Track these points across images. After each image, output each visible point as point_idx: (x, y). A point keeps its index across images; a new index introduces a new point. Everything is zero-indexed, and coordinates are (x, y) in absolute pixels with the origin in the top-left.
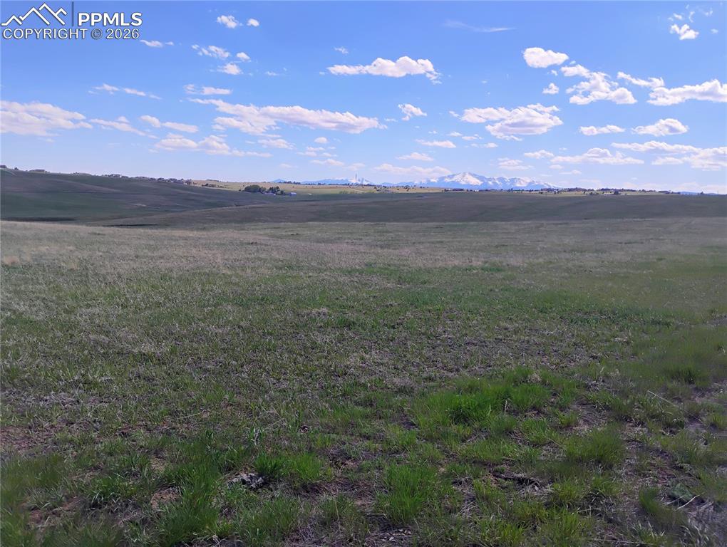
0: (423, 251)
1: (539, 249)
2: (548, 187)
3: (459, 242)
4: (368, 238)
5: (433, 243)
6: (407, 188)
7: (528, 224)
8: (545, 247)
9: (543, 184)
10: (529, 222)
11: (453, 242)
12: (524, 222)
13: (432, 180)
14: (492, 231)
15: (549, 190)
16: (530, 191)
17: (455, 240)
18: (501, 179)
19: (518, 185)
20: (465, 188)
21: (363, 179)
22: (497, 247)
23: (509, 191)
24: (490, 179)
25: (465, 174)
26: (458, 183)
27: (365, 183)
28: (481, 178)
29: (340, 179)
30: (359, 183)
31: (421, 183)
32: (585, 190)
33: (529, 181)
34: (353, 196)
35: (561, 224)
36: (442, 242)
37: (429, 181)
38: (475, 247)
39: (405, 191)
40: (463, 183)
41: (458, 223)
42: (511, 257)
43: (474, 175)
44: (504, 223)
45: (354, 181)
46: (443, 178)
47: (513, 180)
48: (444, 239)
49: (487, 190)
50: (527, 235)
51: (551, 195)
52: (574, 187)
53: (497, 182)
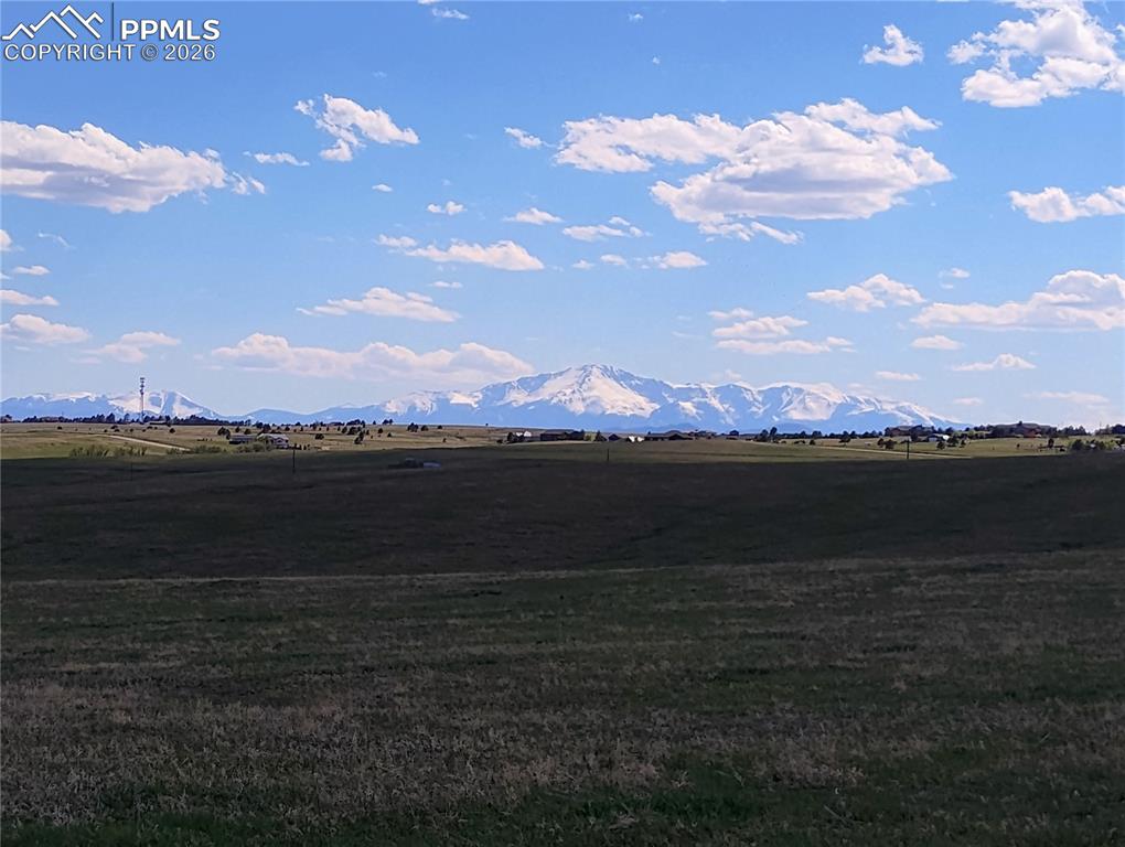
0: (404, 707)
1: (903, 686)
2: (910, 422)
3: (564, 658)
4: (172, 649)
5: (451, 666)
6: (356, 429)
7: (845, 572)
8: (927, 673)
9: (889, 408)
10: (851, 564)
11: (538, 657)
12: (831, 565)
13: (458, 399)
14: (703, 605)
15: (917, 433)
16: (845, 438)
17: (547, 649)
18: (729, 393)
19: (796, 415)
20: (591, 429)
21: (171, 398)
22: (724, 677)
23: (763, 437)
24: (686, 394)
25: (586, 371)
26: (560, 408)
27: (181, 412)
28: (651, 389)
29: (73, 398)
30: (157, 411)
31: (413, 408)
32: (1051, 433)
33: (836, 397)
34: (127, 470)
35: (974, 570)
36: (490, 661)
37: (443, 403)
38: (633, 679)
39: (347, 444)
40: (579, 408)
41: (563, 574)
42: (789, 731)
43: (623, 378)
44: (747, 568)
45: (133, 407)
46: (500, 390)
47: (774, 396)
48: (500, 648)
49: (675, 437)
50: (846, 620)
51: (925, 451)
52: (1012, 422)
53: (715, 402)
